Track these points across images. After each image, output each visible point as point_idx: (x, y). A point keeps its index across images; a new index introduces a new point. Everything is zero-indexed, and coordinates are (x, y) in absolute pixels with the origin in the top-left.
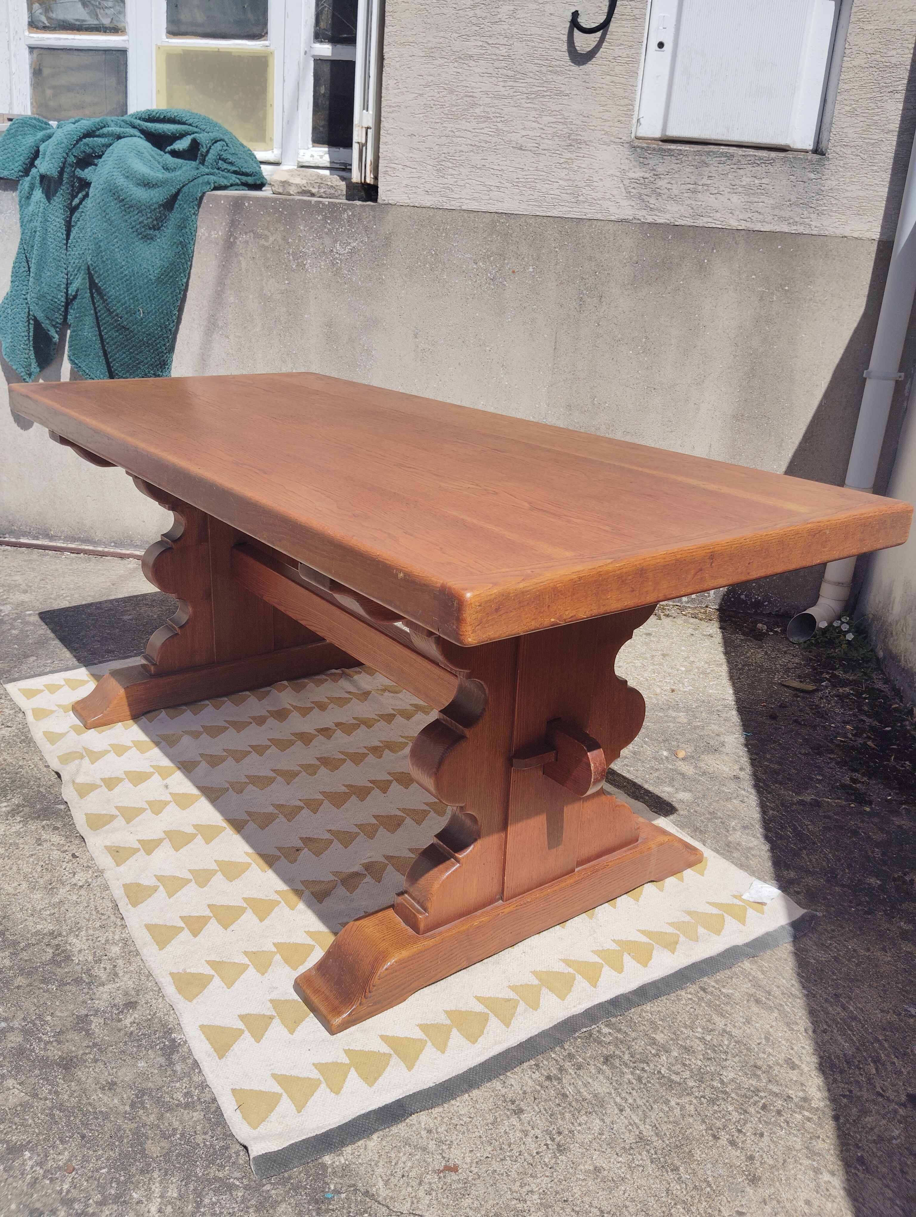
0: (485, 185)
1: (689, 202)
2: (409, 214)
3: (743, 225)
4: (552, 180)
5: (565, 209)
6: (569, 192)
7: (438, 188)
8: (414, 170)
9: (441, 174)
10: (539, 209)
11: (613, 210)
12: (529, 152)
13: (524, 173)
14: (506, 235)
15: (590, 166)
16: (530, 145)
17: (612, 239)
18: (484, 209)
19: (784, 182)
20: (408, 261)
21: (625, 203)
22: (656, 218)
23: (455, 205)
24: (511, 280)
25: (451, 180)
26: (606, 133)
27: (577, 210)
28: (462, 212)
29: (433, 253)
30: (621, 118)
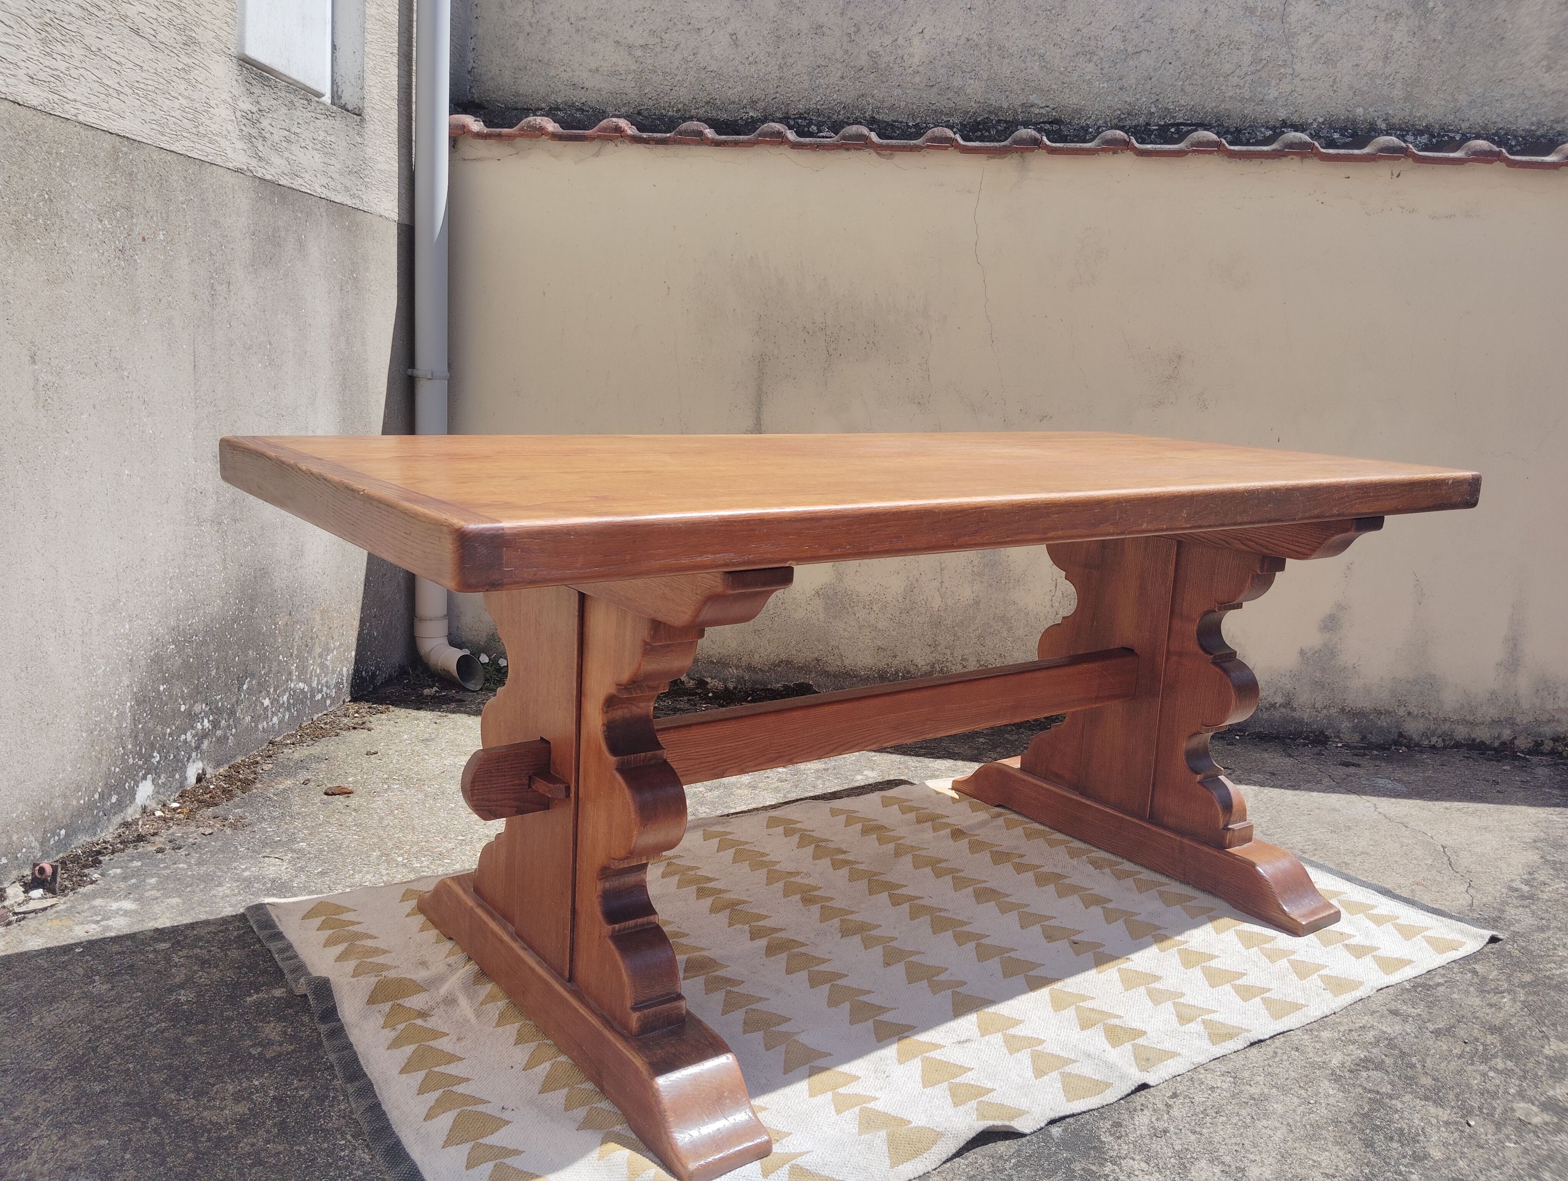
0: (102, 84)
1: (286, 154)
2: (7, 115)
3: (325, 193)
4: (173, 94)
5: (187, 143)
6: (190, 116)
7: (45, 74)
8: (9, 31)
9: (48, 50)
10: (164, 138)
11: (230, 154)
12: (146, 42)
13: (144, 75)
14: (131, 174)
15: (206, 83)
16: (147, 30)
17: (231, 197)
18: (105, 125)
19: (344, 144)
20: (13, 209)
21: (240, 145)
22: (264, 171)
23: (69, 111)
24: (142, 253)
25: (62, 66)
26: (217, 37)
27: (199, 146)
28: (78, 128)
29: (46, 196)
30: (228, 20)
